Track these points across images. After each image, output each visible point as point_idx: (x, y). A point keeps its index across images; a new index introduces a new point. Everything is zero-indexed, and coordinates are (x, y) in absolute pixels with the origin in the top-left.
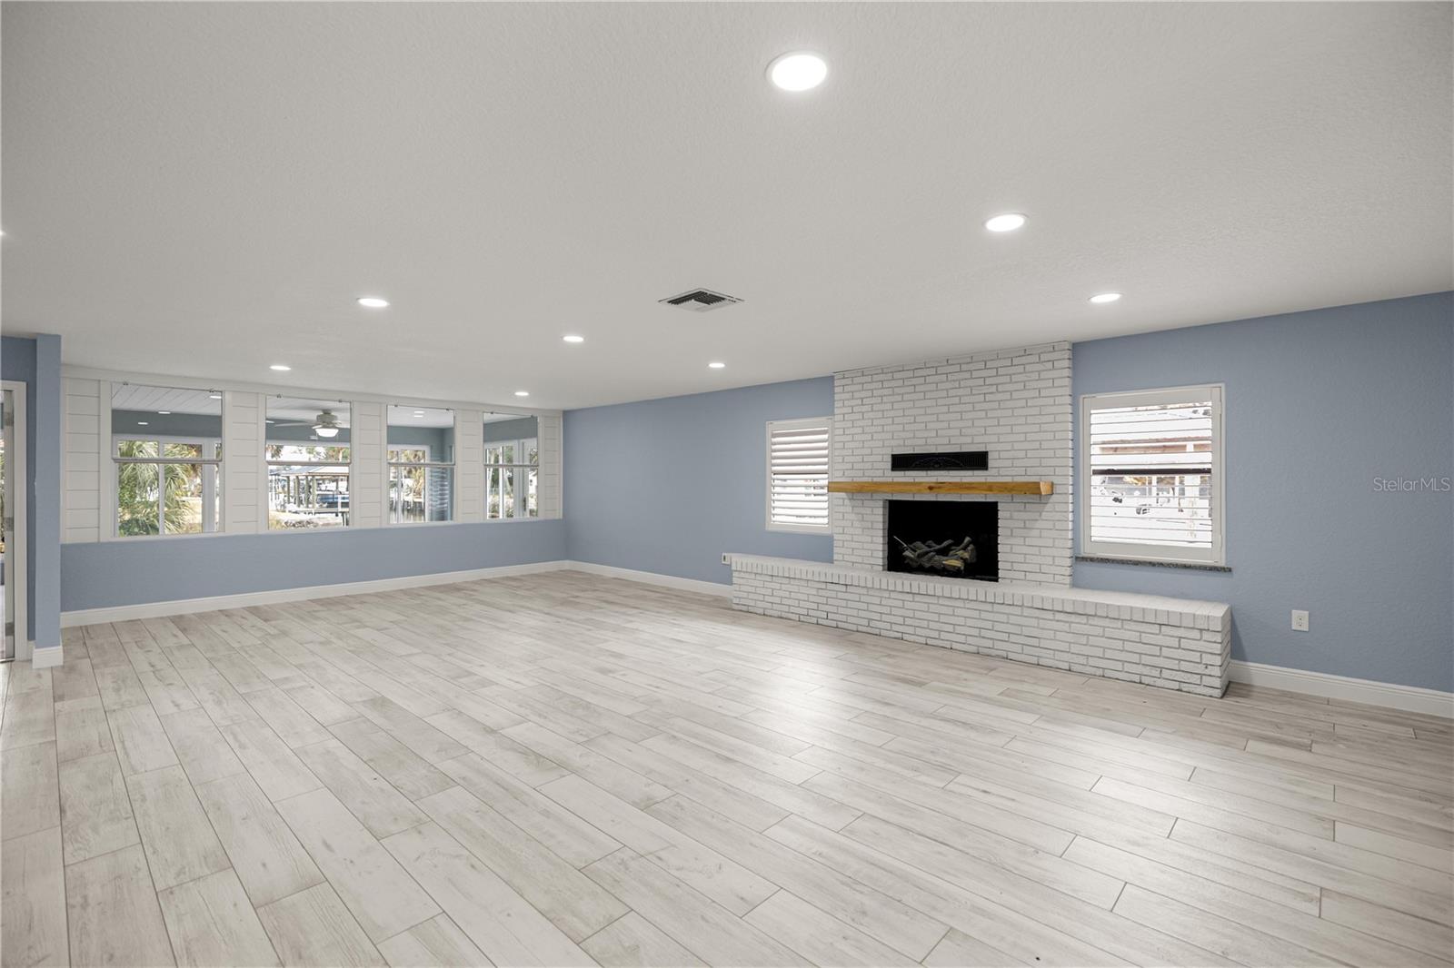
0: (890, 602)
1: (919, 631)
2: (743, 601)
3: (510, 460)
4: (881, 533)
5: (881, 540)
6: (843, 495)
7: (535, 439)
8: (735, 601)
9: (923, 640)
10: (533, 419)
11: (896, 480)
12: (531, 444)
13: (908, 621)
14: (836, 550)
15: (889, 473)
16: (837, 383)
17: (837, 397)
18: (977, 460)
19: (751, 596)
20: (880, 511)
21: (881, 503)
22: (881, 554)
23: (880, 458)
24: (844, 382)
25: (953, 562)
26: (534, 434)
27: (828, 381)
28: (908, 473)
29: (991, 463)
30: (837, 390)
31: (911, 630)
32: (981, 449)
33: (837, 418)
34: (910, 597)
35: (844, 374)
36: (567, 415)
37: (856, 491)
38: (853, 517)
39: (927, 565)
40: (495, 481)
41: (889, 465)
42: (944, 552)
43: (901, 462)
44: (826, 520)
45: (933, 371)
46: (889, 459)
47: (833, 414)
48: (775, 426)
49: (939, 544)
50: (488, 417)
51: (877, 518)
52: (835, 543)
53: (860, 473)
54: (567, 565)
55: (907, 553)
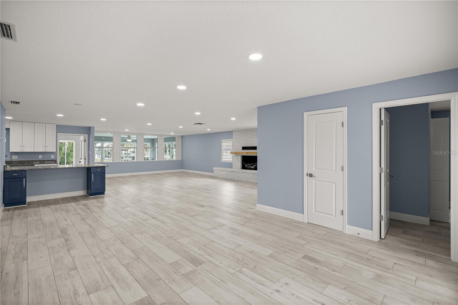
0: (240, 174)
1: (244, 179)
2: (216, 176)
3: (169, 146)
4: (240, 162)
5: (240, 163)
6: (234, 154)
7: (175, 142)
8: (214, 176)
9: (244, 181)
10: (175, 138)
11: (243, 152)
12: (174, 143)
13: (242, 178)
14: (233, 165)
15: (242, 150)
16: (233, 132)
17: (233, 135)
19: (217, 174)
20: (240, 157)
21: (240, 156)
22: (240, 166)
23: (240, 147)
24: (234, 132)
25: (253, 167)
26: (175, 141)
27: (232, 132)
28: (245, 150)
30: (233, 134)
31: (242, 179)
32: (256, 146)
33: (234, 139)
34: (242, 173)
35: (235, 131)
36: (182, 136)
37: (236, 154)
38: (236, 159)
39: (249, 168)
40: (166, 151)
41: (242, 149)
42: (252, 165)
43: (244, 148)
44: (232, 159)
45: (248, 131)
46: (242, 148)
47: (232, 138)
48: (223, 141)
49: (252, 164)
50: (165, 137)
51: (240, 159)
52: (233, 164)
53: (237, 150)
54: (182, 170)
55: (246, 166)
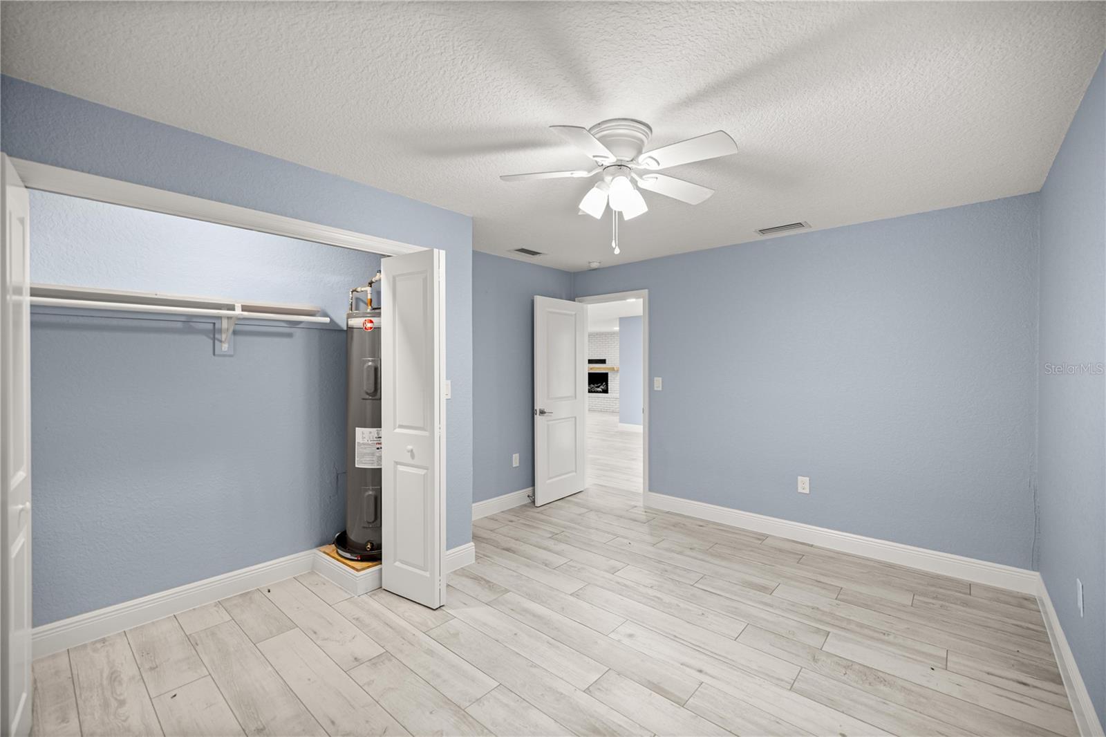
18: (603, 361)
29: (607, 362)
